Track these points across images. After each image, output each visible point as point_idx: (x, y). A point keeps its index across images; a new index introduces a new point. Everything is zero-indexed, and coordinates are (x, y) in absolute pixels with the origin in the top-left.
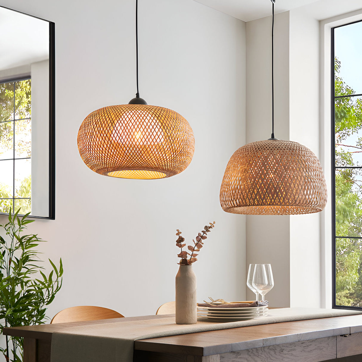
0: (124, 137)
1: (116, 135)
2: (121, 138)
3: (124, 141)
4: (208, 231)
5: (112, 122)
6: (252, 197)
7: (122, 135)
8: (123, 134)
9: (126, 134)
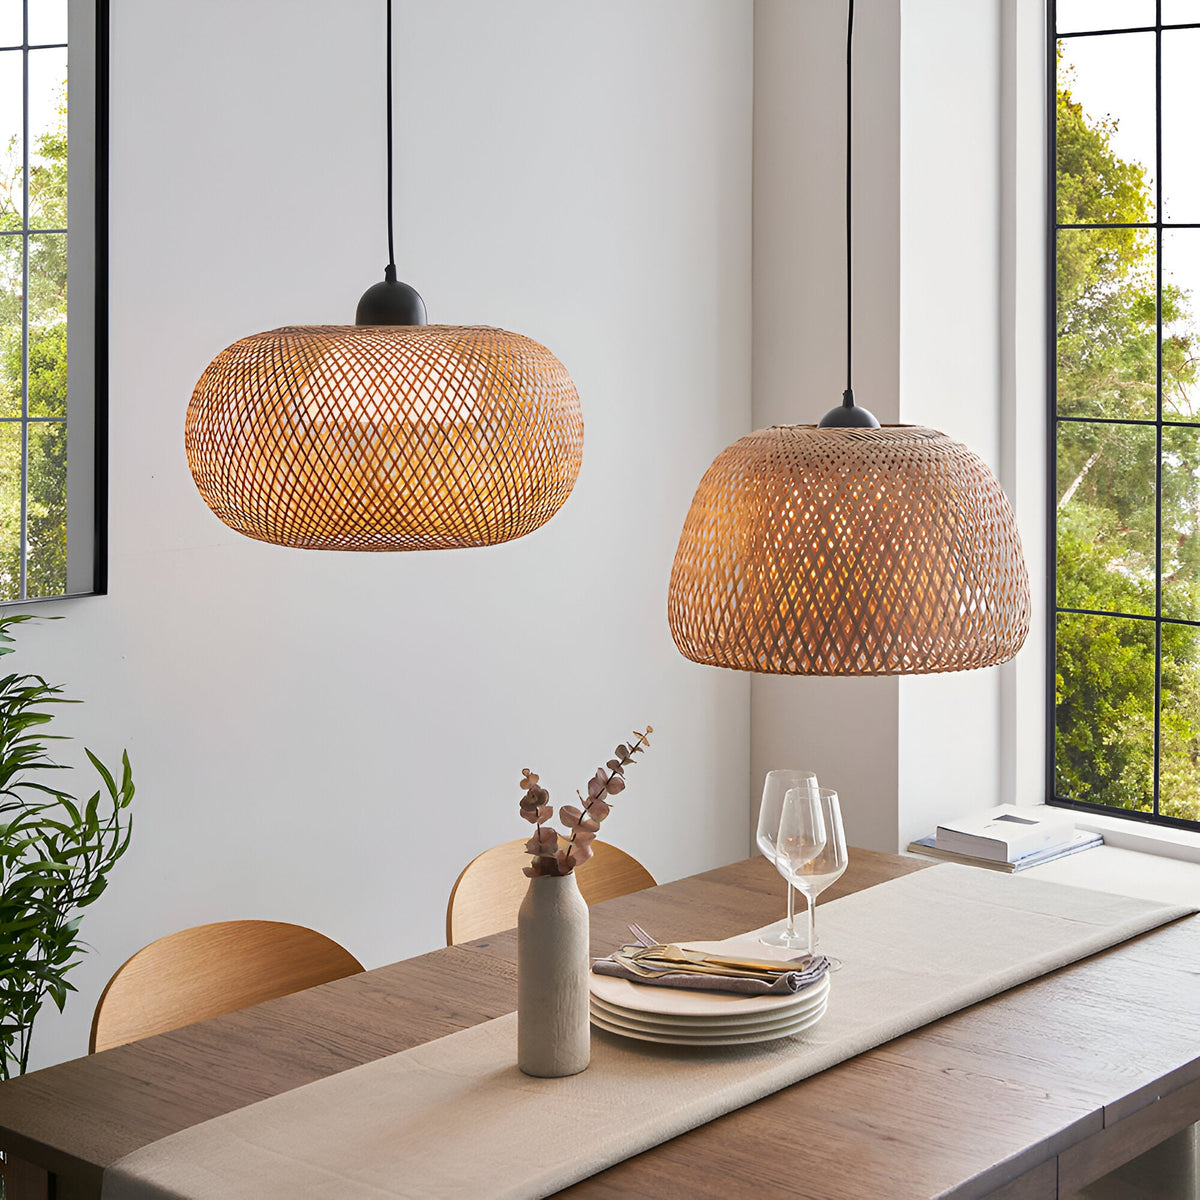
0: (341, 464)
1: (313, 457)
2: (330, 466)
3: (341, 477)
4: (626, 760)
5: (302, 410)
6: (762, 644)
7: (335, 460)
8: (337, 452)
9: (347, 453)
